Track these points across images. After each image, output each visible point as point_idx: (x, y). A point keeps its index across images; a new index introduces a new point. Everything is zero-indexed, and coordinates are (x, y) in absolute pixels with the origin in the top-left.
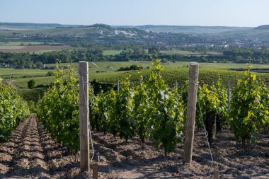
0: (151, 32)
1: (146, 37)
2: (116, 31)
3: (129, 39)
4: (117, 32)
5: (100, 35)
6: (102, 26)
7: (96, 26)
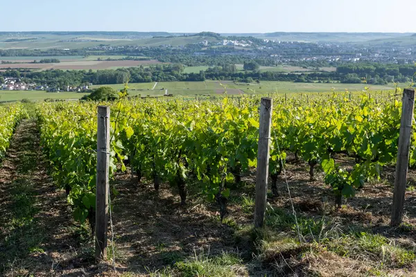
0: (270, 41)
1: (261, 48)
2: (225, 41)
3: (238, 51)
4: (225, 43)
5: (203, 46)
6: (210, 34)
7: (201, 34)
